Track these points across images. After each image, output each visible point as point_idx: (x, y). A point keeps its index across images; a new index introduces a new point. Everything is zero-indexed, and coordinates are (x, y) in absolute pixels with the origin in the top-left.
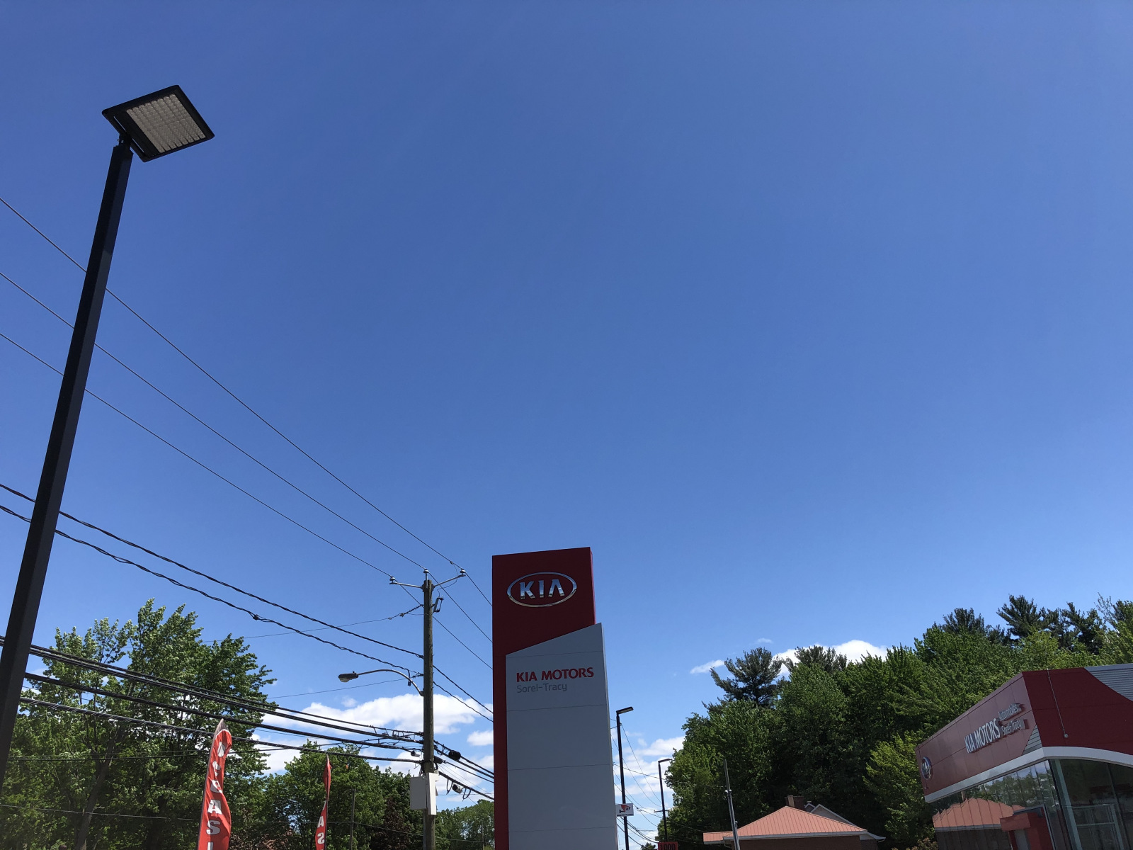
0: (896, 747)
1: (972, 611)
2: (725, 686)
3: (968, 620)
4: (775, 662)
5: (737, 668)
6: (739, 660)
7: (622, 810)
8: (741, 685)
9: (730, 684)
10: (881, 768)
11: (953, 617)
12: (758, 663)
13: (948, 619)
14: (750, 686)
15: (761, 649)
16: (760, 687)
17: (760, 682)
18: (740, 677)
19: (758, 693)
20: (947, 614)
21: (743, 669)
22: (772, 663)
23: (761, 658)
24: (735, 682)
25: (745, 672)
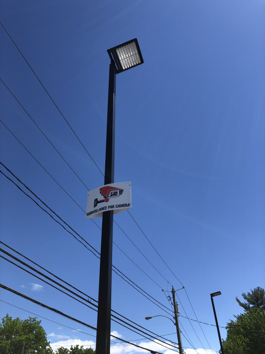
5: (248, 297)
6: (249, 294)
7: (101, 198)
8: (251, 306)
9: (246, 305)
14: (255, 306)
15: (259, 287)
21: (251, 298)
23: (259, 292)
24: (248, 304)
25: (253, 299)
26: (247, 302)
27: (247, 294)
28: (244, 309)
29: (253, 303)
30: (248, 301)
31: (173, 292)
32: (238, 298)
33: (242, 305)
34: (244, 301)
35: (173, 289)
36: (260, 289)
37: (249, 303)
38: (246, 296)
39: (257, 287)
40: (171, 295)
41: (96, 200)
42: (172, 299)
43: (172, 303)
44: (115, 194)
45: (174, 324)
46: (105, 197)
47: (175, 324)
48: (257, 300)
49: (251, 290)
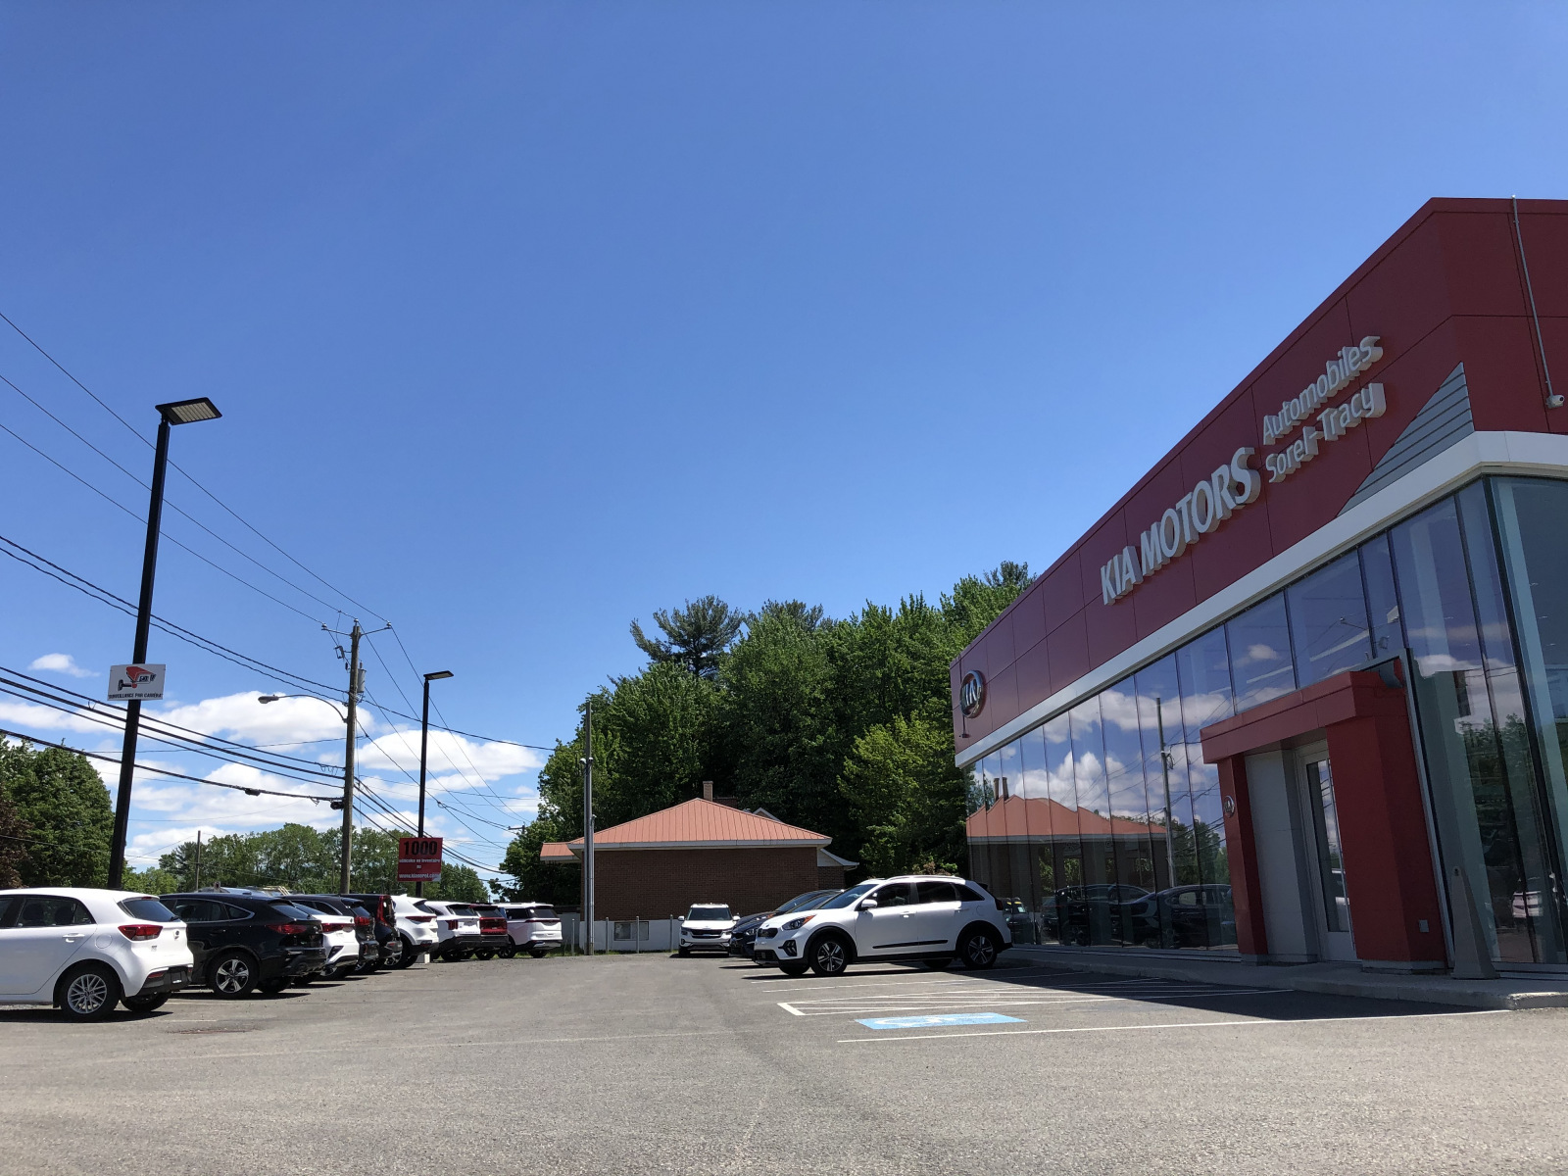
0: (895, 732)
1: (1025, 567)
2: (653, 650)
3: (1017, 579)
4: (732, 620)
5: (672, 624)
6: (676, 613)
7: (127, 680)
8: (676, 649)
9: (658, 647)
10: (866, 762)
11: (998, 574)
12: (705, 618)
13: (991, 577)
14: (689, 654)
15: (713, 598)
16: (704, 655)
17: (705, 648)
18: (675, 637)
19: (699, 664)
20: (990, 570)
21: (682, 627)
22: (727, 621)
23: (710, 612)
24: (667, 645)
25: (684, 630)
26: (664, 637)
27: (670, 614)
28: (649, 659)
29: (683, 643)
30: (670, 634)
31: (355, 636)
32: (640, 625)
33: (645, 646)
34: (655, 634)
35: (356, 629)
36: (715, 603)
37: (672, 640)
38: (666, 620)
39: (707, 597)
40: (347, 644)
41: (121, 681)
42: (349, 656)
43: (347, 665)
44: (145, 679)
45: (343, 719)
46: (133, 682)
47: (345, 720)
48: (698, 631)
49: (687, 602)
